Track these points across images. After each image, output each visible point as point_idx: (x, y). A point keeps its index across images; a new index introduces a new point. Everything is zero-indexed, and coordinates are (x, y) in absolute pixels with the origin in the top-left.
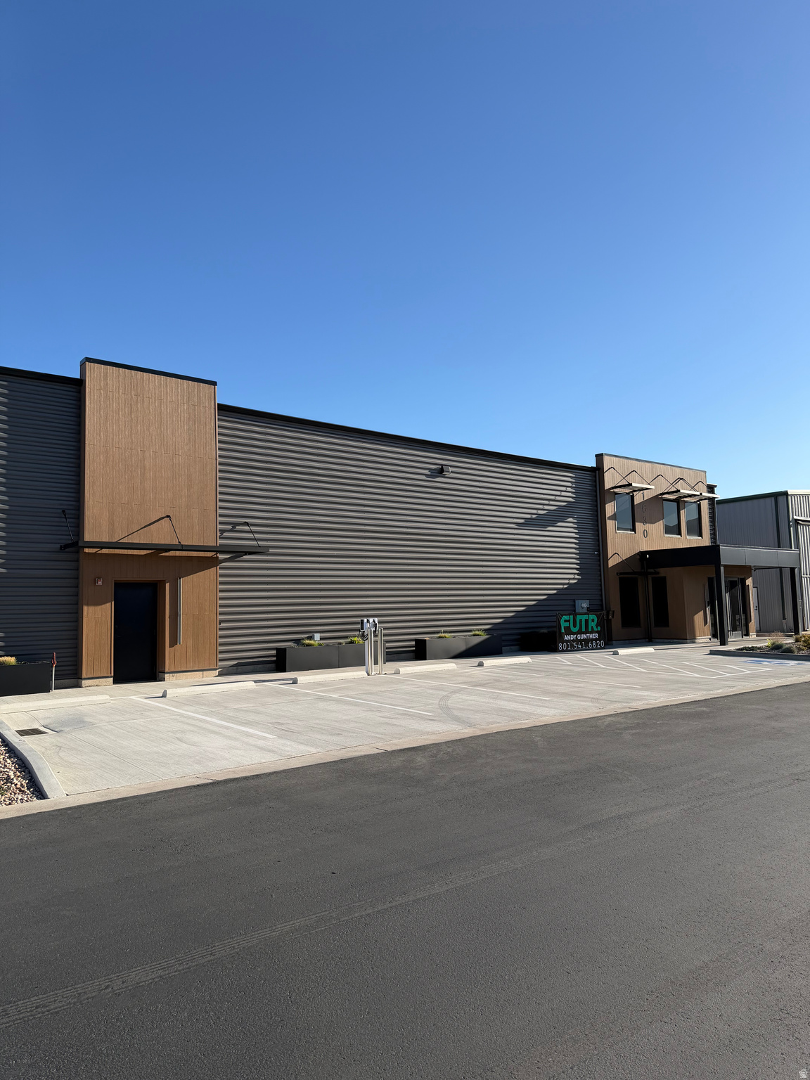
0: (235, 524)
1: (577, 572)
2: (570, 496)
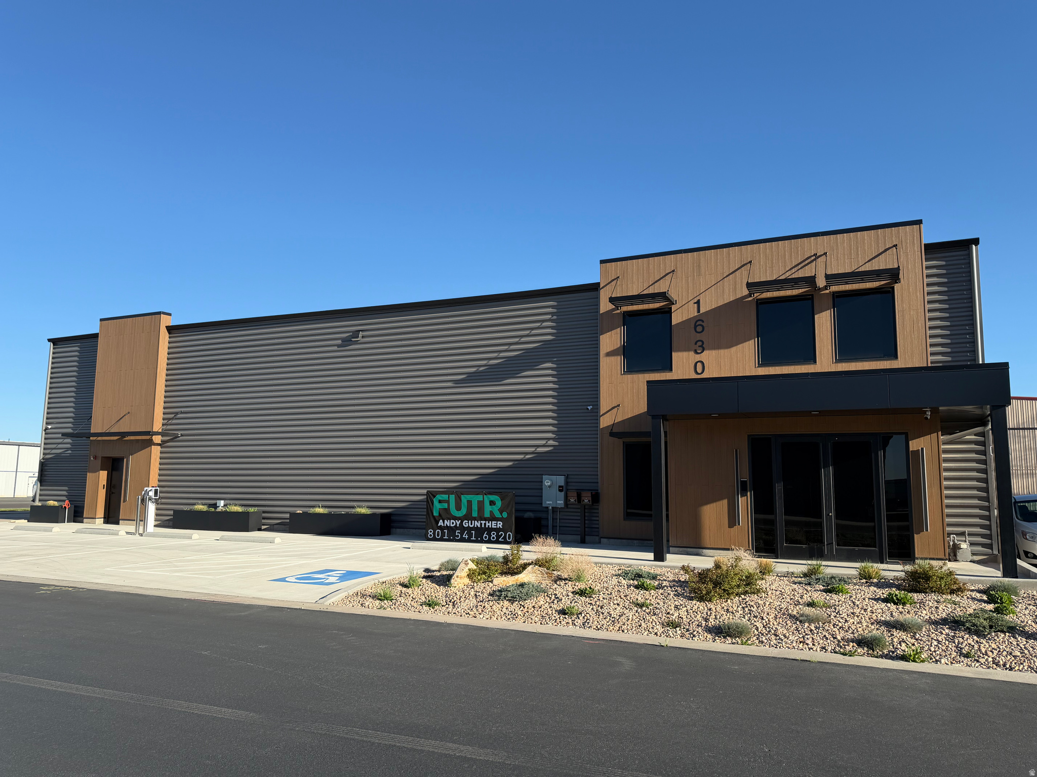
0: (177, 413)
1: (553, 436)
2: (547, 334)
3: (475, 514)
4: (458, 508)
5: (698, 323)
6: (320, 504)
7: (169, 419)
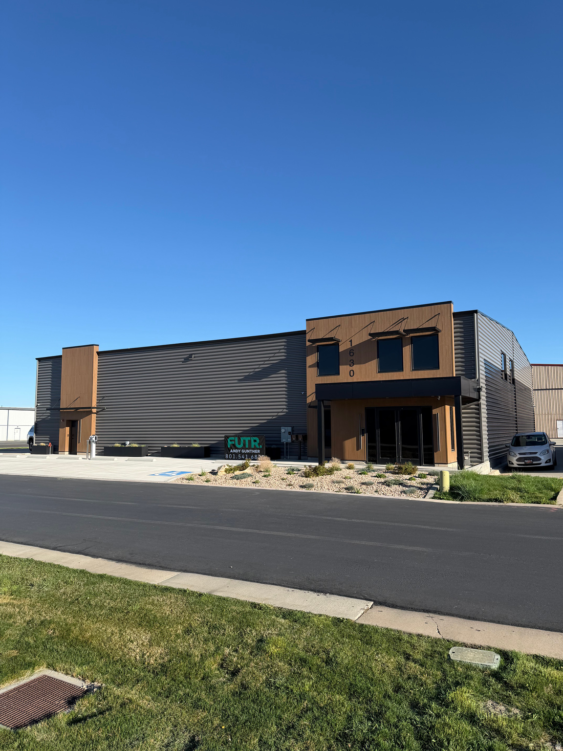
1: (286, 407)
2: (282, 356)
3: (247, 447)
4: (239, 444)
5: (351, 351)
6: (176, 442)
7: (100, 400)
